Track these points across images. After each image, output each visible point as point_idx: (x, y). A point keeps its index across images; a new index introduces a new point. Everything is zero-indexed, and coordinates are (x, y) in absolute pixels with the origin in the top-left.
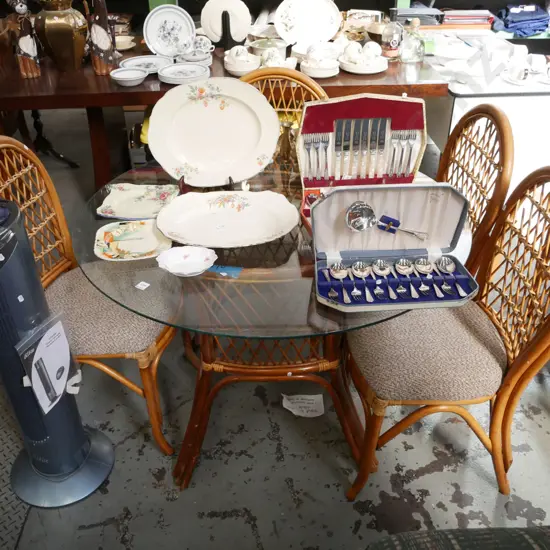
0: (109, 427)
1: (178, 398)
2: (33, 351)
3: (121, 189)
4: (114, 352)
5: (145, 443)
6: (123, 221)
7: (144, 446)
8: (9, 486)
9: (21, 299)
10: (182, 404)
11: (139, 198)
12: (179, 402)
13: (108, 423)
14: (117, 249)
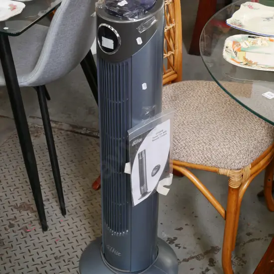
0: (176, 242)
1: (249, 234)
2: (141, 140)
3: (250, 7)
4: (210, 164)
5: (209, 268)
6: (251, 35)
7: (207, 270)
8: (78, 269)
9: (144, 86)
10: (251, 241)
11: (268, 19)
12: (247, 238)
13: (175, 239)
14: (245, 58)
